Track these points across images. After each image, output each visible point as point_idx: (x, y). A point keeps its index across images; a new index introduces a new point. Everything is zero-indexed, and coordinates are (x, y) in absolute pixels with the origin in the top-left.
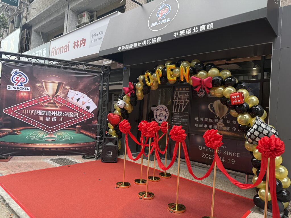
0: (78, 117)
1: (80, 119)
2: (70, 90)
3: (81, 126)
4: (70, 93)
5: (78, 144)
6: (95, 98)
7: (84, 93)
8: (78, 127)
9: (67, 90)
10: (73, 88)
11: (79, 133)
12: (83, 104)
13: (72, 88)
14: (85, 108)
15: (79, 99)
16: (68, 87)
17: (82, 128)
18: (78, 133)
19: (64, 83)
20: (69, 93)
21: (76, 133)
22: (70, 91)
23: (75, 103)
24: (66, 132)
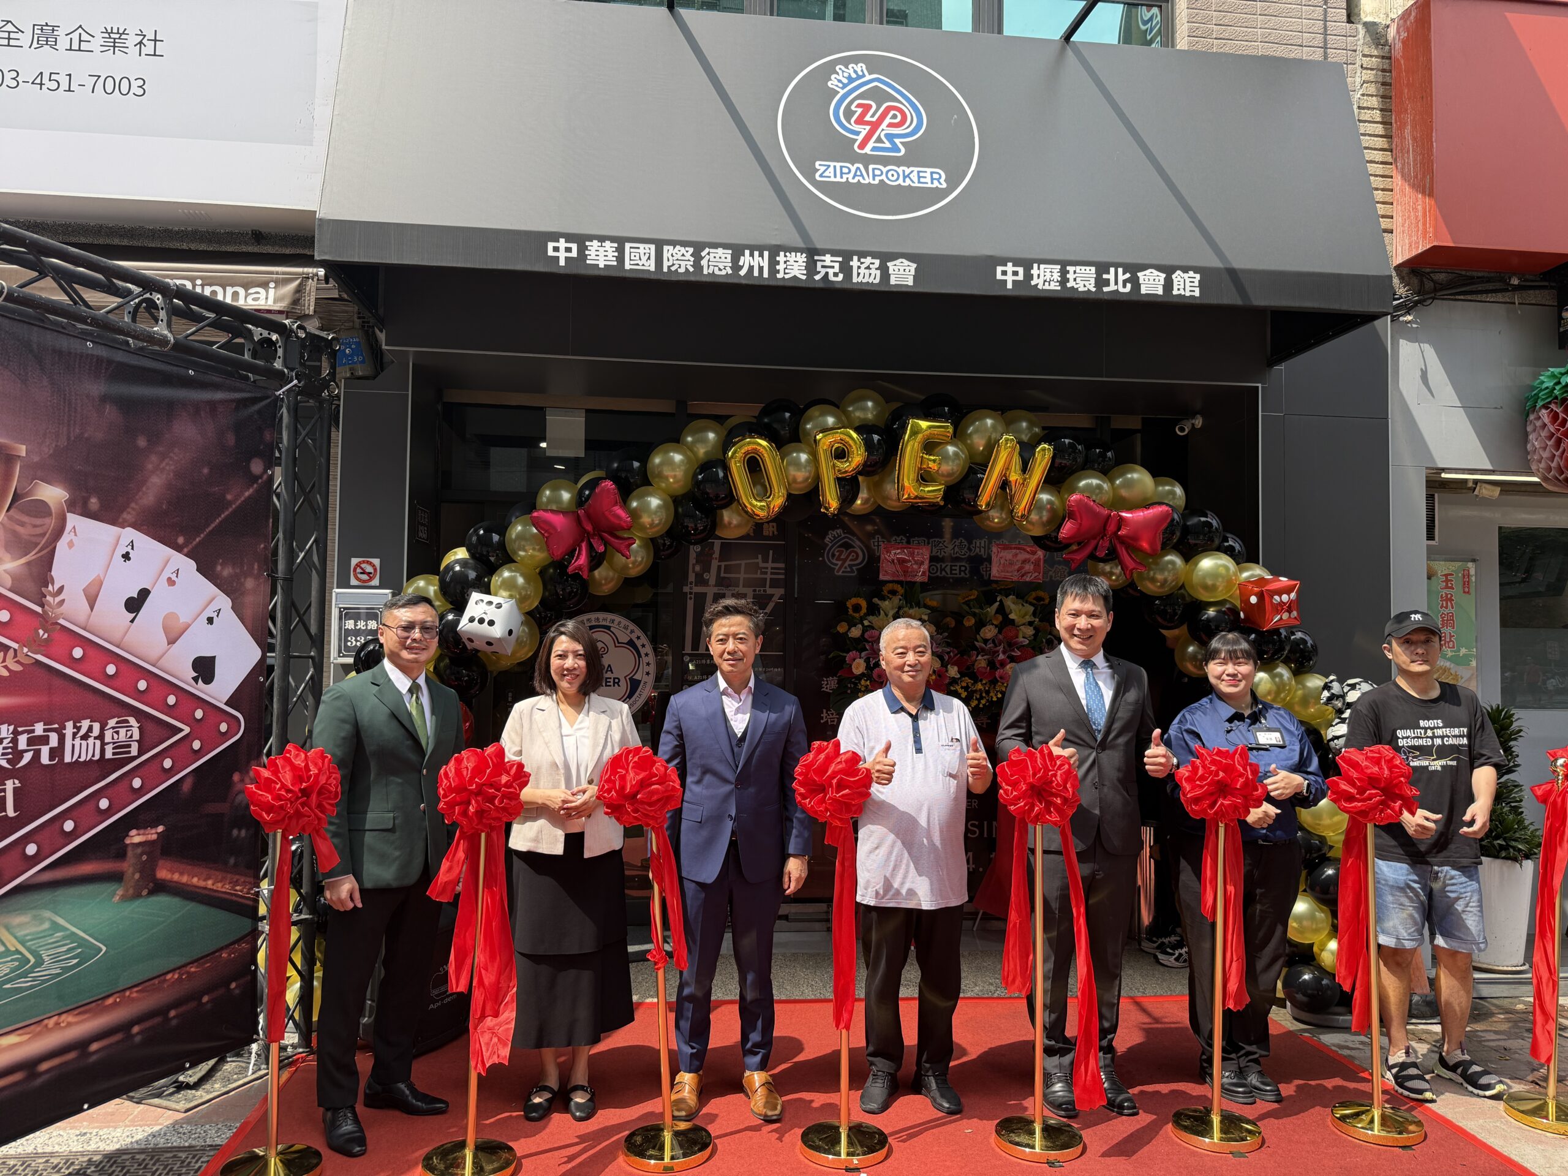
0: (141, 753)
1: (150, 770)
2: (73, 520)
3: (160, 829)
4: (71, 544)
5: (144, 985)
6: (250, 583)
7: (178, 548)
8: (137, 839)
9: (51, 523)
10: (94, 502)
11: (151, 893)
12: (172, 642)
13: (85, 502)
14: (183, 674)
15: (144, 594)
16: (53, 494)
17: (165, 848)
18: (137, 896)
19: (22, 450)
20: (61, 546)
21: (124, 898)
22: (69, 527)
23: (117, 636)
24: (47, 914)
